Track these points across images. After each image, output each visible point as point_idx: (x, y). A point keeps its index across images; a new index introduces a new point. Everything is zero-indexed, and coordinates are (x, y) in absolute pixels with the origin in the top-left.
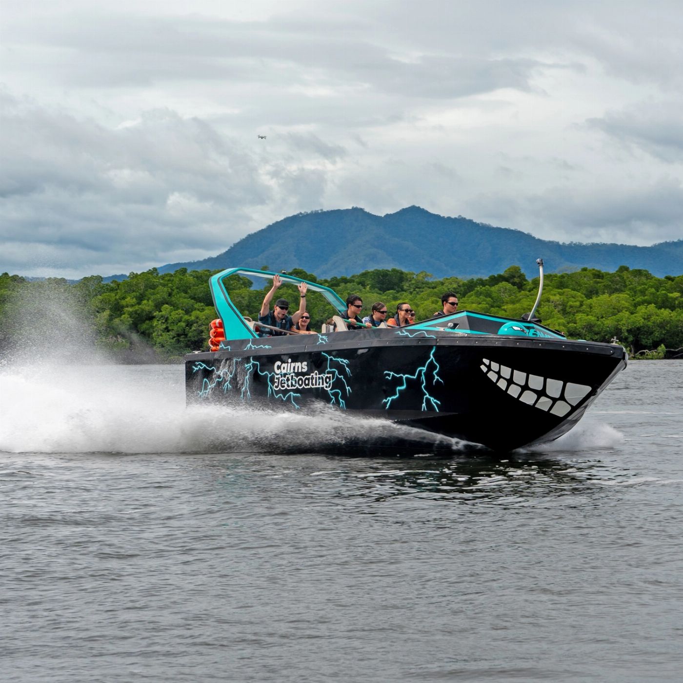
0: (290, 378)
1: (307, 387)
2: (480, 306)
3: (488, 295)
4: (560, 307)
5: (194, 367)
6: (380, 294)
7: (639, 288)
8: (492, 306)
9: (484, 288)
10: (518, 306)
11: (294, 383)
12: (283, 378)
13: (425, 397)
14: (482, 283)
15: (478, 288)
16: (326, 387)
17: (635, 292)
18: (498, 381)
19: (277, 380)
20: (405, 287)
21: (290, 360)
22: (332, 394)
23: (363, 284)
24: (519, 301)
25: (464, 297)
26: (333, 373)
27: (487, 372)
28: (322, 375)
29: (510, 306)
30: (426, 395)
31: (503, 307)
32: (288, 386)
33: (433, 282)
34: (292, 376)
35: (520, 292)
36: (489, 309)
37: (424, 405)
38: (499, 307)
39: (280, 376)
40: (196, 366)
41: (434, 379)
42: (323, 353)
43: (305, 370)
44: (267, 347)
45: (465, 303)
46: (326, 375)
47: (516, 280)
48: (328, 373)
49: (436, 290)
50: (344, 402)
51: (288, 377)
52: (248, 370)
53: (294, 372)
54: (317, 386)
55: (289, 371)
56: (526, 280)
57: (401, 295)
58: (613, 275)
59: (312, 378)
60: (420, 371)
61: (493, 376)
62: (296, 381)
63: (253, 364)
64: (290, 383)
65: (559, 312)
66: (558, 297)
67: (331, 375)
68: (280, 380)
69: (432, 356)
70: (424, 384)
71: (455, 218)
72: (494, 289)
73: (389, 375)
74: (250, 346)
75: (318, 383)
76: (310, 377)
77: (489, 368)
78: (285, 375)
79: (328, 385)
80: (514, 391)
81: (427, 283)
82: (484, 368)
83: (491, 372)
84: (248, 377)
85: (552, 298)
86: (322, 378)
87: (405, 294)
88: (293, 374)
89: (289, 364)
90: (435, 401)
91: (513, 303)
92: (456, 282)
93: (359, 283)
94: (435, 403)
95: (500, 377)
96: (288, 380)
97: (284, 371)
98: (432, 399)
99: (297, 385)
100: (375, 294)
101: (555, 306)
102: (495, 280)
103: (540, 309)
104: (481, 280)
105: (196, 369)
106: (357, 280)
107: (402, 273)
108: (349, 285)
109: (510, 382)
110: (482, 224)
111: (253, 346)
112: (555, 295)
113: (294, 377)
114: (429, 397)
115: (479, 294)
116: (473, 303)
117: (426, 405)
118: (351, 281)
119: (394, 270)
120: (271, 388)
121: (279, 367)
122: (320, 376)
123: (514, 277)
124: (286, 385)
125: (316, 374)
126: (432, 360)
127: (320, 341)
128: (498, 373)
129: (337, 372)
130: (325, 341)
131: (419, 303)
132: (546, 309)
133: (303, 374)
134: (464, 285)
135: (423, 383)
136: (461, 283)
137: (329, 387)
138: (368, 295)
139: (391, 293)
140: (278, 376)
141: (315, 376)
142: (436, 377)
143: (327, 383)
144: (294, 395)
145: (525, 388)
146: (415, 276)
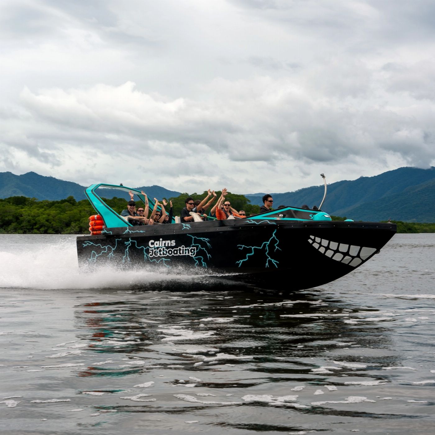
0: (162, 250)
1: (176, 255)
2: (57, 212)
3: (60, 207)
4: (89, 213)
5: (83, 244)
6: (16, 206)
7: (121, 206)
8: (62, 212)
9: (58, 205)
10: (72, 212)
11: (165, 253)
12: (156, 250)
13: (268, 259)
14: (58, 202)
15: (56, 205)
16: (191, 255)
17: (119, 207)
18: (319, 248)
19: (151, 251)
20: (26, 204)
21: (161, 239)
22: (195, 259)
23: (9, 202)
24: (72, 210)
25: (50, 208)
26: (197, 247)
27: (313, 243)
28: (188, 248)
29: (69, 212)
30: (268, 258)
31: (66, 212)
32: (160, 254)
33: (38, 202)
34: (164, 249)
35: (73, 206)
36: (60, 213)
37: (267, 264)
38: (64, 212)
39: (154, 249)
40: (85, 244)
41: (275, 248)
42: (188, 235)
43: (174, 244)
44: (141, 231)
45: (50, 210)
46: (191, 248)
47: (72, 202)
48: (193, 246)
49: (39, 205)
50: (205, 263)
51: (160, 250)
52: (128, 245)
53: (165, 246)
54: (184, 254)
55: (160, 246)
56: (76, 202)
57: (25, 207)
58: (110, 201)
59: (180, 250)
60: (265, 244)
61: (316, 246)
62: (166, 252)
63: (131, 242)
64: (162, 253)
65: (88, 214)
66: (88, 209)
67: (195, 248)
68: (154, 251)
69: (274, 235)
70: (268, 252)
71: (49, 177)
72: (62, 205)
73: (241, 247)
74: (128, 232)
75: (184, 253)
76: (178, 249)
77: (314, 241)
78: (158, 248)
79: (193, 254)
80: (329, 254)
81: (36, 202)
82: (310, 241)
83: (315, 243)
84: (127, 249)
85: (86, 209)
86: (188, 250)
87: (26, 206)
88: (165, 248)
89: (161, 242)
90: (275, 261)
91: (70, 211)
92: (47, 202)
93: (7, 202)
94: (275, 263)
95: (321, 245)
96: (160, 251)
97: (156, 246)
98: (273, 260)
99: (168, 254)
100: (14, 206)
101: (87, 212)
102: (63, 202)
103: (81, 213)
104: (57, 201)
105: (85, 245)
106: (7, 200)
107: (25, 198)
108: (3, 202)
109: (327, 248)
110: (59, 179)
111: (130, 232)
112: (87, 208)
113: (165, 249)
114: (271, 259)
115: (56, 207)
116: (54, 210)
117: (268, 264)
118: (4, 201)
119: (22, 197)
120: (146, 256)
121: (152, 244)
122: (187, 248)
123: (71, 200)
124: (159, 254)
125: (183, 247)
126: (274, 237)
127: (185, 227)
128: (320, 244)
129: (200, 246)
130: (188, 227)
131: (32, 210)
132: (83, 213)
133: (172, 247)
134: (51, 203)
135: (266, 251)
136: (49, 203)
137: (194, 254)
138: (11, 206)
139: (21, 206)
140: (152, 249)
141: (182, 249)
142: (277, 247)
143: (192, 252)
144: (165, 260)
145: (337, 251)
146: (30, 199)
